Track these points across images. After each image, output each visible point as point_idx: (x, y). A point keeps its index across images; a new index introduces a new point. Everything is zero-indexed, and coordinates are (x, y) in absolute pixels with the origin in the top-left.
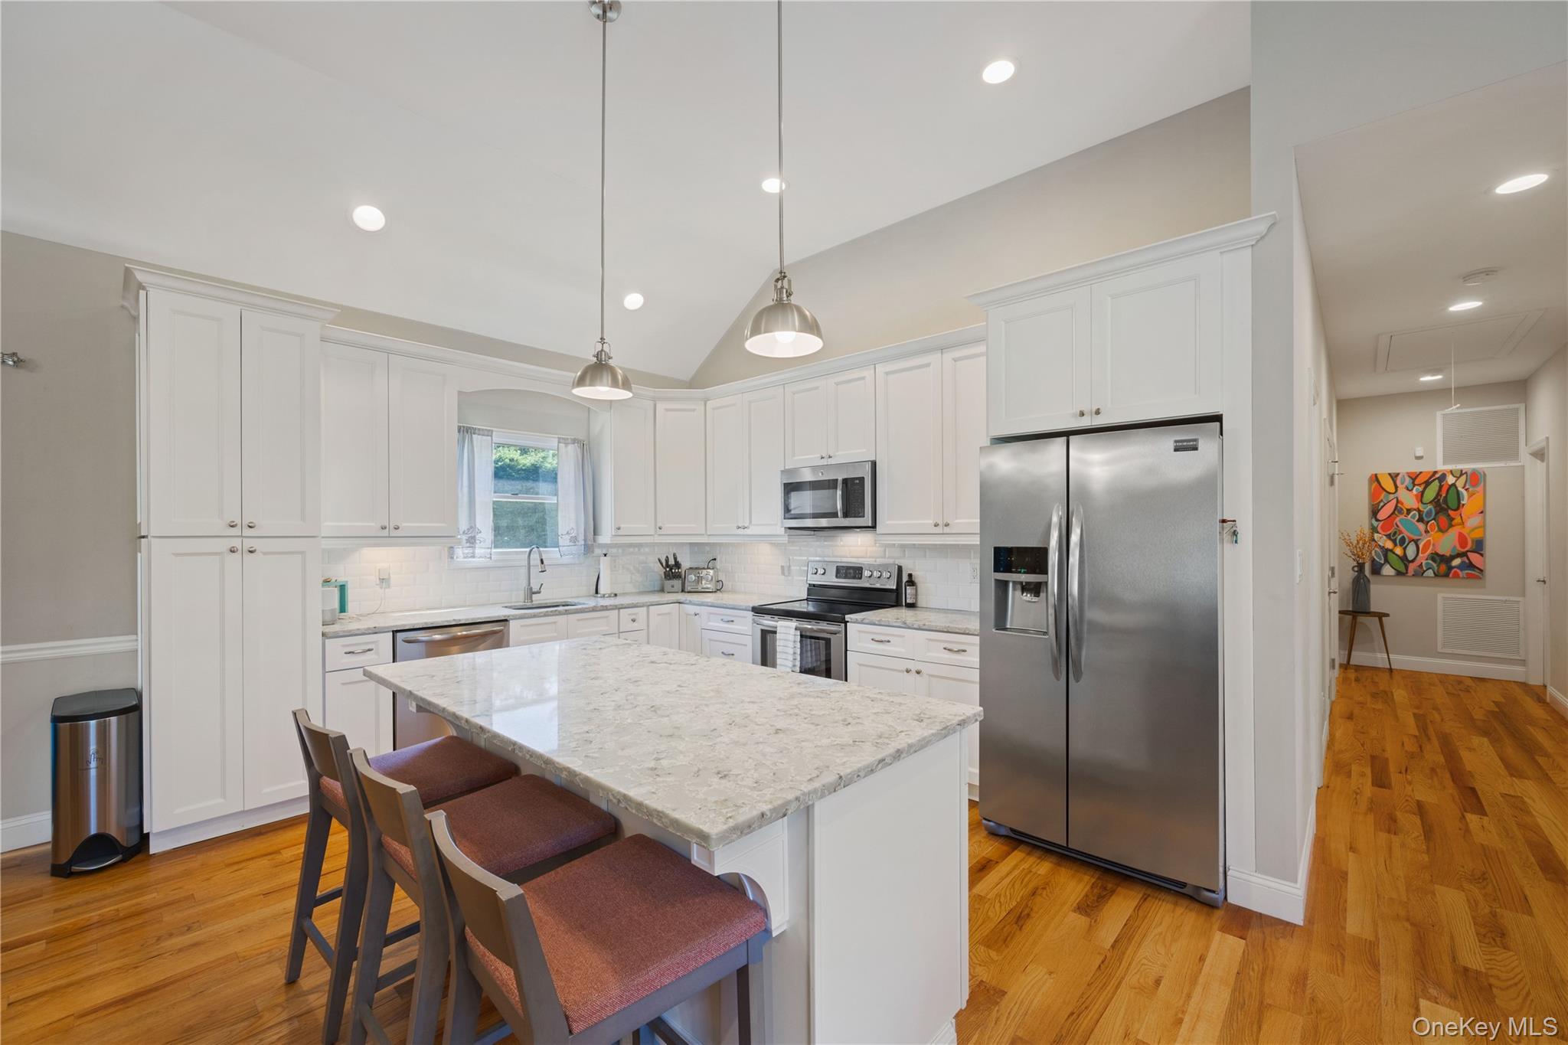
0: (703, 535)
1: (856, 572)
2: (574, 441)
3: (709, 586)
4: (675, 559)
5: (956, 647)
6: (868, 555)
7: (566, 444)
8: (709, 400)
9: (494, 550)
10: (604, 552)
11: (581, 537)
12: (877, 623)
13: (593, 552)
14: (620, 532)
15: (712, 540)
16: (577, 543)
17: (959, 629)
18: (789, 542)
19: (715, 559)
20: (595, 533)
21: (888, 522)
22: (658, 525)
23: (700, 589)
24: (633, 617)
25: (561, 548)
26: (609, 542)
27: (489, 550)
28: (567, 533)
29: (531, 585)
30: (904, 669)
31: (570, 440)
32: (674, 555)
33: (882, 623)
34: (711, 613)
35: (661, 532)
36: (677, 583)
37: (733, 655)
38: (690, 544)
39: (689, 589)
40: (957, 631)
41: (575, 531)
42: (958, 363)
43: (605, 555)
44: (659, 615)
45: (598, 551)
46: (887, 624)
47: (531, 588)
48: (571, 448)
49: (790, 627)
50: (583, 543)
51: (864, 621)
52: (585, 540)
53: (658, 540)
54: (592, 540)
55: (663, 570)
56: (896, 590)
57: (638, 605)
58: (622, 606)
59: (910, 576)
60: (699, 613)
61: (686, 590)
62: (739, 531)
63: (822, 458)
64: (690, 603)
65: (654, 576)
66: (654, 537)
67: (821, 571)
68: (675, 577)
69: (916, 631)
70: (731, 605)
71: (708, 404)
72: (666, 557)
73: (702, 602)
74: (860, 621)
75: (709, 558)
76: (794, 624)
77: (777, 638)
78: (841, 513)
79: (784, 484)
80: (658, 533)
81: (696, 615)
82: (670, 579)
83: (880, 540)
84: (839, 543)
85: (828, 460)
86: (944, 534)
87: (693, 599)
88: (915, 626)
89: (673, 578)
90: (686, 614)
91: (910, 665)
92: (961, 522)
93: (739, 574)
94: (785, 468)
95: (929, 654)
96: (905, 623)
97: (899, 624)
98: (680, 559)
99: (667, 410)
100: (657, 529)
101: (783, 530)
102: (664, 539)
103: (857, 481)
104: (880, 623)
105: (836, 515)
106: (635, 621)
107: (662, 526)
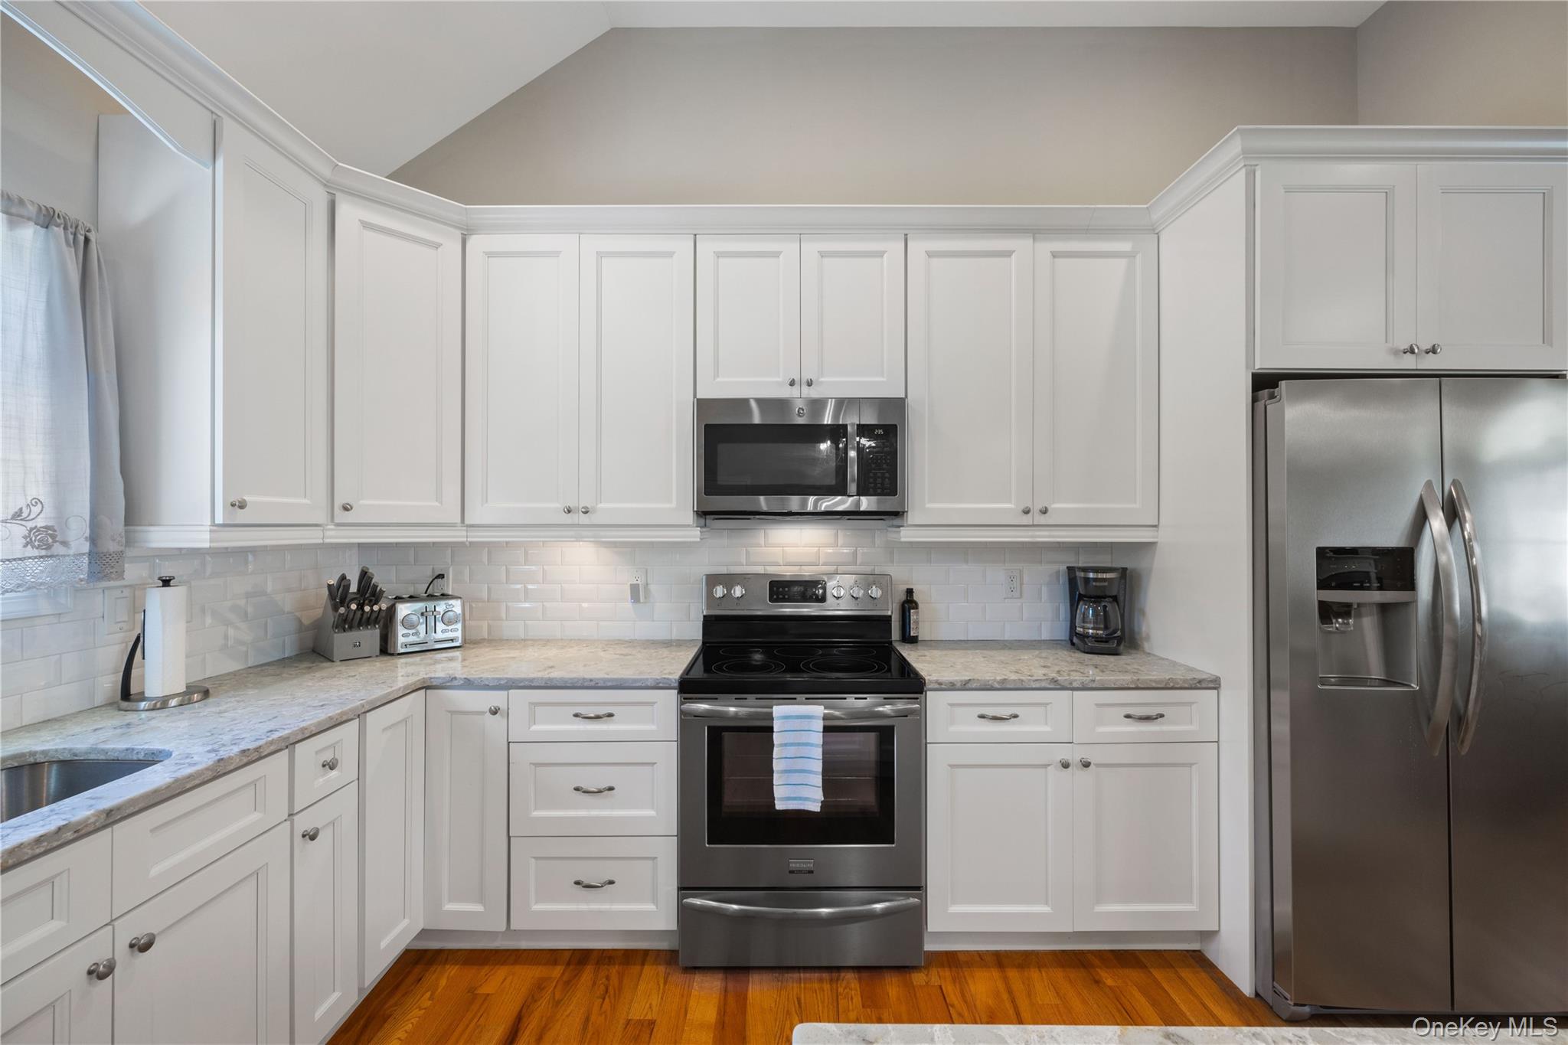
0: (454, 524)
1: (811, 589)
3: (450, 635)
5: (1142, 712)
10: (166, 573)
12: (997, 685)
13: (120, 575)
14: (241, 516)
15: (477, 537)
17: (1155, 681)
19: (441, 576)
20: (133, 515)
21: (928, 506)
22: (339, 502)
23: (431, 643)
24: (328, 756)
28: (18, 514)
30: (1057, 761)
32: (363, 570)
33: (1008, 686)
34: (536, 704)
35: (348, 518)
36: (370, 637)
37: (611, 789)
38: (360, 545)
40: (1154, 685)
42: (1059, 261)
43: (166, 583)
44: (385, 729)
45: (133, 572)
46: (1020, 686)
49: (806, 716)
50: (80, 548)
51: (969, 686)
52: (87, 541)
53: (335, 536)
54: (114, 540)
55: (335, 609)
56: (890, 617)
57: (345, 718)
58: (303, 733)
59: (910, 592)
60: (503, 706)
61: (390, 651)
62: (568, 519)
63: (792, 383)
64: (469, 684)
65: (306, 622)
66: (329, 530)
67: (738, 591)
68: (367, 621)
69: (1075, 693)
70: (605, 680)
71: (473, 242)
72: (343, 578)
73: (509, 680)
74: (958, 685)
75: (428, 573)
76: (818, 710)
77: (777, 738)
78: (852, 487)
79: (706, 426)
80: (337, 520)
81: (494, 712)
82: (351, 628)
83: (906, 535)
84: (762, 542)
85: (805, 388)
86: (1033, 526)
87: (468, 677)
88: (1075, 685)
89: (360, 624)
90: (453, 713)
91: (1064, 753)
92: (1063, 508)
93: (507, 607)
94: (699, 396)
95: (1101, 729)
96: (1056, 681)
97: (1044, 684)
98: (379, 579)
99: (366, 225)
100: (338, 510)
101: (689, 517)
102: (312, 537)
103: (881, 432)
104: (1004, 686)
105: (840, 490)
106: (331, 765)
107: (352, 503)
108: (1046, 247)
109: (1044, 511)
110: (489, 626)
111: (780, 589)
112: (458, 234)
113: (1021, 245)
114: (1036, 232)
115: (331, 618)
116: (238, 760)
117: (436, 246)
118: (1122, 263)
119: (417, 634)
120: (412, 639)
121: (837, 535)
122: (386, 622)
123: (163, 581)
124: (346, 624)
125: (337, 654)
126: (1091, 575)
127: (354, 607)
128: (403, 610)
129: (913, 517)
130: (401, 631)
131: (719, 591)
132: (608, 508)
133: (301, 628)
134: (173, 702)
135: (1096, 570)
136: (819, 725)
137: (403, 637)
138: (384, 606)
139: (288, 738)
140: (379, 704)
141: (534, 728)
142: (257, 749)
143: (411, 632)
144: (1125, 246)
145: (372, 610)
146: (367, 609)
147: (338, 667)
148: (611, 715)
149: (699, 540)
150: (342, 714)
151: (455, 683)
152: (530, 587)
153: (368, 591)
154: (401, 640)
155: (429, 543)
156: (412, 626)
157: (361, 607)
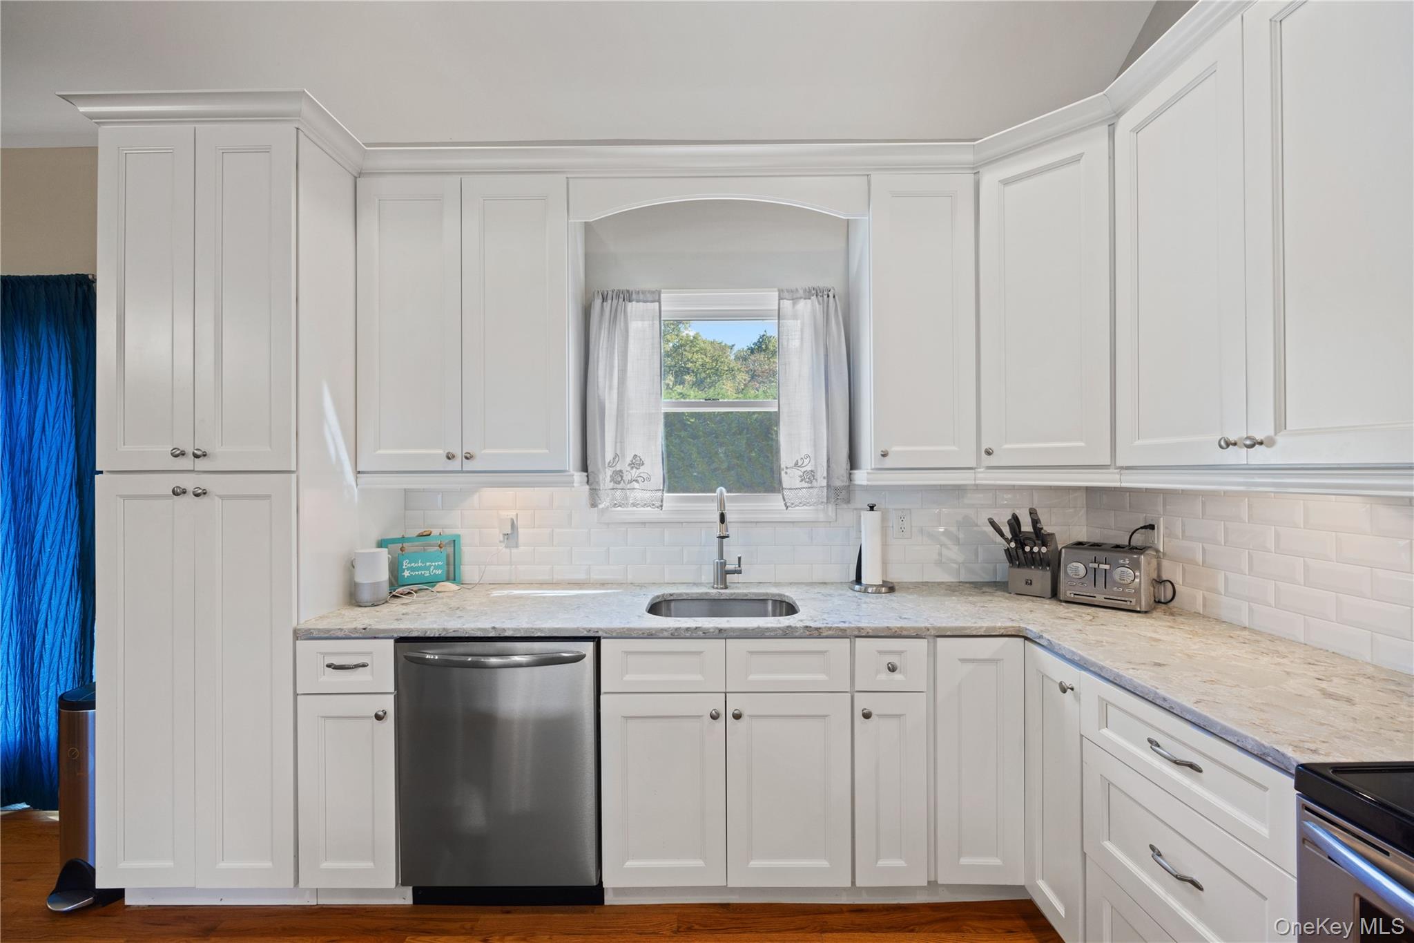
0: (1105, 466)
2: (810, 293)
4: (1035, 522)
7: (795, 300)
8: (1119, 114)
9: (666, 495)
10: (872, 502)
11: (822, 472)
13: (846, 502)
14: (888, 463)
16: (815, 484)
19: (1152, 527)
22: (985, 447)
23: (1100, 599)
25: (786, 492)
26: (872, 482)
27: (659, 494)
28: (796, 464)
31: (801, 292)
32: (1032, 512)
35: (992, 461)
36: (1041, 577)
38: (1087, 488)
39: (1069, 594)
41: (812, 461)
43: (872, 508)
45: (862, 500)
48: (806, 307)
50: (824, 483)
52: (829, 477)
53: (989, 478)
54: (838, 478)
57: (905, 633)
58: (860, 632)
60: (1076, 685)
64: (1050, 648)
66: (979, 472)
82: (1021, 565)
90: (1042, 674)
100: (983, 455)
107: (993, 448)
112: (1105, 128)
116: (802, 631)
119: (1084, 585)
120: (1078, 589)
123: (870, 507)
124: (1016, 560)
139: (845, 630)
140: (949, 633)
141: (1105, 731)
142: (818, 629)
150: (902, 628)
151: (1042, 642)
154: (1068, 588)
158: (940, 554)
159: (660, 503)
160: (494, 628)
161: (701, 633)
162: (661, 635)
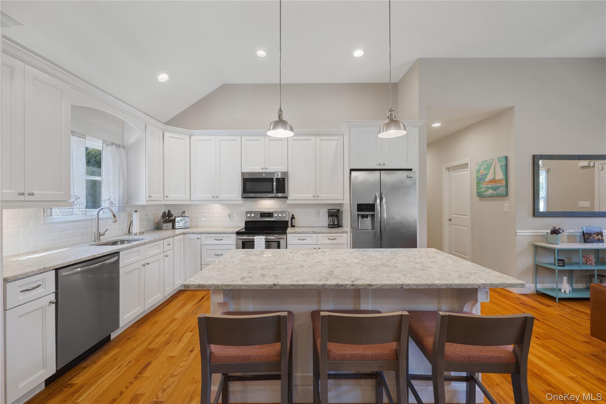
0: (188, 200)
1: (270, 215)
5: (332, 238)
6: (273, 208)
10: (136, 210)
11: (117, 202)
12: (301, 233)
13: (126, 210)
14: (151, 199)
15: (193, 203)
18: (243, 203)
19: (184, 212)
21: (293, 195)
22: (166, 195)
24: (168, 243)
26: (145, 204)
29: (99, 231)
30: (314, 248)
31: (110, 143)
32: (169, 210)
34: (207, 237)
35: (167, 199)
36: (170, 225)
37: (222, 255)
40: (334, 232)
41: (112, 198)
42: (321, 141)
43: (136, 211)
44: (178, 240)
46: (306, 233)
47: (99, 233)
48: (110, 148)
49: (262, 239)
50: (118, 205)
51: (296, 233)
52: (120, 204)
53: (163, 203)
55: (163, 218)
56: (288, 221)
57: (169, 237)
58: (165, 238)
59: (293, 215)
60: (200, 237)
61: (175, 228)
62: (213, 199)
63: (262, 169)
64: (193, 233)
65: (155, 222)
67: (253, 215)
68: (169, 221)
69: (318, 234)
70: (221, 232)
71: (192, 138)
72: (165, 212)
73: (201, 232)
74: (293, 233)
75: (181, 212)
76: (264, 237)
77: (255, 243)
78: (275, 191)
79: (243, 178)
80: (165, 199)
81: (198, 239)
82: (166, 223)
83: (288, 202)
84: (259, 204)
85: (265, 170)
86: (316, 200)
87: (193, 231)
88: (317, 232)
89: (168, 222)
90: (189, 239)
91: (315, 246)
92: (323, 196)
93: (200, 219)
94: (242, 172)
95: (323, 242)
96: (313, 232)
97: (311, 232)
98: (172, 212)
99: (170, 137)
100: (165, 197)
101: (240, 198)
102: (160, 203)
103: (281, 179)
104: (303, 233)
105: (272, 192)
106: (169, 245)
107: (168, 196)
108: (318, 138)
109: (318, 197)
110: (195, 224)
111: (263, 215)
112: (189, 136)
113: (313, 138)
114: (316, 135)
115: (162, 220)
116: (157, 240)
117: (184, 139)
118: (336, 141)
119: (180, 224)
120: (179, 225)
121: (276, 202)
122: (173, 222)
124: (166, 222)
125: (164, 229)
126: (331, 211)
127: (168, 218)
128: (177, 219)
129: (289, 198)
130: (177, 224)
131: (249, 215)
132: (222, 196)
133: (154, 223)
134: (138, 234)
135: (332, 210)
136: (264, 240)
137: (177, 225)
138: (173, 218)
140: (176, 235)
141: (206, 242)
143: (179, 224)
144: (336, 138)
145: (171, 219)
146: (170, 218)
147: (164, 231)
148: (222, 239)
149: (242, 203)
151: (190, 233)
152: (205, 214)
153: (169, 214)
154: (177, 226)
155: (181, 204)
156: (179, 223)
157: (169, 218)
158: (142, 224)
159: (85, 213)
160: (92, 255)
161: (141, 244)
162: (133, 247)
